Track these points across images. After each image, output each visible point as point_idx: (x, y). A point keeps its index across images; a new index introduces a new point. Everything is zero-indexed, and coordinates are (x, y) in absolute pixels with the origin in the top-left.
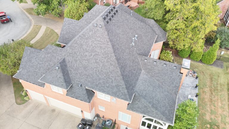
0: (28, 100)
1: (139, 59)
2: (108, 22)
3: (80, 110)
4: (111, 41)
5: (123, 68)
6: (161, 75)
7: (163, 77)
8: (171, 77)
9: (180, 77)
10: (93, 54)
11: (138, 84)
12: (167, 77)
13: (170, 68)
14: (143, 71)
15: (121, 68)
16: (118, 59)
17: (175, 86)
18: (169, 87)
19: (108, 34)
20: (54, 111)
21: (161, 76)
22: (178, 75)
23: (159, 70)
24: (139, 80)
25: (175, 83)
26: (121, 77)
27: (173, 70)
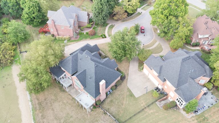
0: (142, 71)
1: (189, 79)
2: (183, 61)
3: (158, 83)
4: (181, 68)
5: (180, 78)
8: (197, 91)
9: (200, 92)
10: (173, 69)
11: (182, 86)
13: (198, 88)
14: (188, 83)
15: (179, 78)
16: (180, 75)
19: (181, 65)
20: (149, 79)
24: (184, 85)
25: (196, 93)
26: (177, 80)
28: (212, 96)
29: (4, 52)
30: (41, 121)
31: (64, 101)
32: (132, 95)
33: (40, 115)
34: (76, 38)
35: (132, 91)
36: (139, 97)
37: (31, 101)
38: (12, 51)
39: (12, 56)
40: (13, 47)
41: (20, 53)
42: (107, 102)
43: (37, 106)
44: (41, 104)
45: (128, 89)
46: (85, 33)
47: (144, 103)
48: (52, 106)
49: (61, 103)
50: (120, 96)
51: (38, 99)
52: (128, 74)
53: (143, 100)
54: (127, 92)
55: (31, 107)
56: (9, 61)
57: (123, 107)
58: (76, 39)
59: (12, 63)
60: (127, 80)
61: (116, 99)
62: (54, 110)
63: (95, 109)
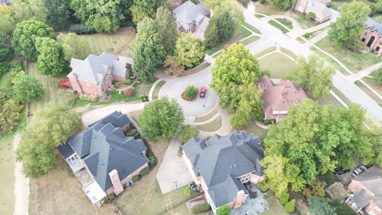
1: (228, 176)
14: (226, 182)
24: (220, 184)
29: (7, 113)
30: (37, 213)
31: (71, 190)
32: (158, 190)
33: (38, 205)
34: (106, 99)
35: (160, 184)
36: (167, 193)
37: (30, 186)
38: (18, 113)
39: (16, 121)
40: (20, 107)
41: (28, 116)
42: (123, 197)
43: (36, 193)
44: (40, 191)
45: (156, 180)
46: (120, 93)
47: (170, 202)
48: (54, 195)
49: (66, 192)
50: (143, 189)
51: (38, 184)
52: (162, 159)
53: (170, 198)
54: (154, 185)
55: (29, 193)
56: (12, 127)
57: (143, 205)
58: (106, 101)
59: (14, 130)
60: (158, 168)
61: (136, 194)
62: (55, 201)
63: (107, 205)
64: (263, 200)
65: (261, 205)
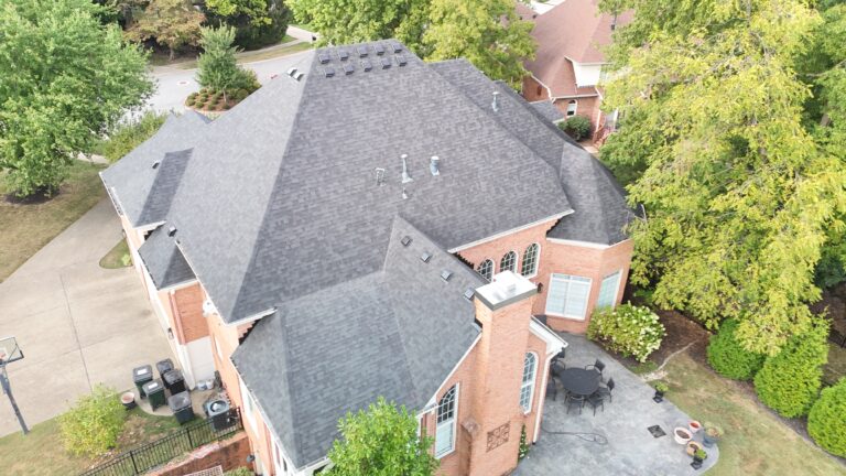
0: (125, 263)
6: (420, 308)
7: (423, 316)
8: (445, 325)
9: (468, 335)
11: (315, 296)
12: (432, 320)
13: (457, 292)
17: (439, 366)
18: (420, 360)
21: (418, 312)
22: (466, 327)
23: (424, 287)
24: (334, 289)
25: (441, 354)
27: (461, 303)
28: (657, 413)
64: (659, 408)
65: (654, 443)
